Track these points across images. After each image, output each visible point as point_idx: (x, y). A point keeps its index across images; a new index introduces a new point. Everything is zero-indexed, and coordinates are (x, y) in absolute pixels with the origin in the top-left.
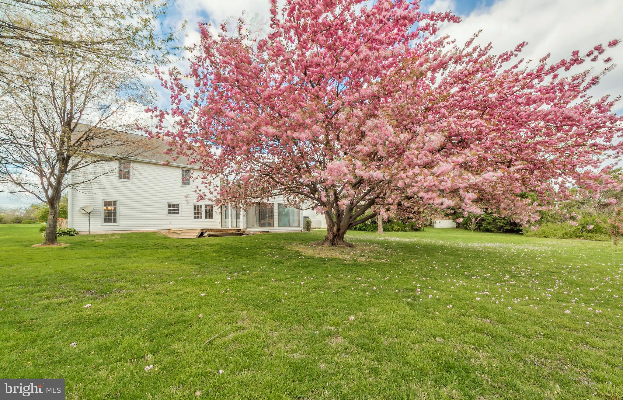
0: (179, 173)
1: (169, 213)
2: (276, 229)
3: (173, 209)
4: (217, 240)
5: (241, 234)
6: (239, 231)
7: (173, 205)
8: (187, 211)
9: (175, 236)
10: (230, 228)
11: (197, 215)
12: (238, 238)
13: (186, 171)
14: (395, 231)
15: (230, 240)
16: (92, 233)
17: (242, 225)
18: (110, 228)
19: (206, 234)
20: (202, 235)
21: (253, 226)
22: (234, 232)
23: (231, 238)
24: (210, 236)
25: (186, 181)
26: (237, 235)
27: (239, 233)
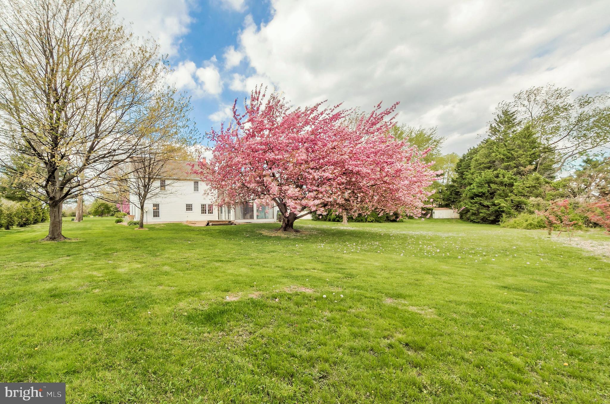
0: (192, 184)
1: (187, 210)
2: (255, 221)
3: (189, 207)
4: (217, 227)
5: (232, 224)
6: (230, 222)
7: (189, 205)
8: (197, 209)
9: (193, 225)
10: (224, 220)
11: (203, 211)
12: (229, 226)
13: (196, 183)
14: (369, 222)
15: (225, 227)
16: (148, 223)
17: (232, 219)
18: (156, 220)
19: (210, 224)
20: (208, 224)
21: (239, 219)
22: (227, 223)
23: (225, 226)
24: (213, 225)
25: (196, 188)
26: (228, 224)
27: (230, 223)
